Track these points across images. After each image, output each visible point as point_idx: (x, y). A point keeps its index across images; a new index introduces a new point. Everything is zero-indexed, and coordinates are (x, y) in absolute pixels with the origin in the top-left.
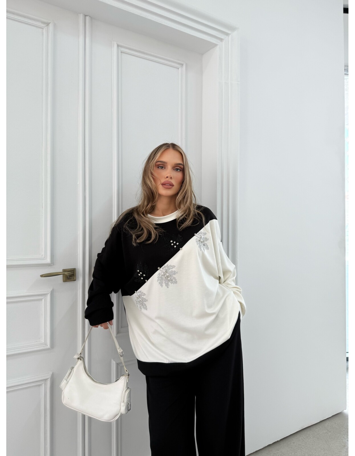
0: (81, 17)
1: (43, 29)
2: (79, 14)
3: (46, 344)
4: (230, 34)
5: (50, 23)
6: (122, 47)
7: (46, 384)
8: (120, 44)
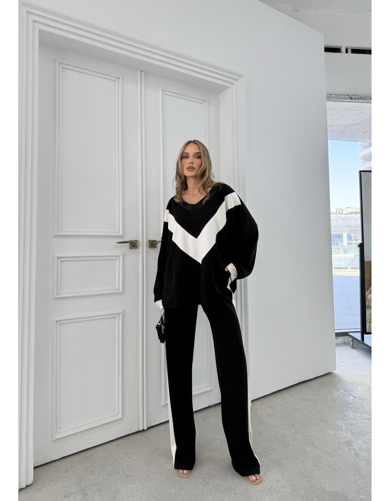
0: (139, 72)
1: (115, 81)
3: (119, 289)
4: (238, 80)
5: (120, 78)
6: (165, 90)
7: (119, 317)
8: (164, 89)
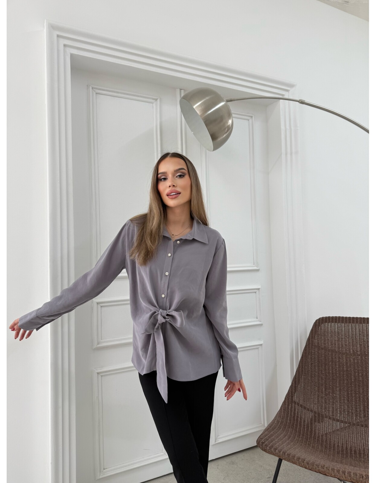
0: (178, 91)
1: (153, 103)
2: (176, 89)
4: (289, 90)
5: (158, 99)
